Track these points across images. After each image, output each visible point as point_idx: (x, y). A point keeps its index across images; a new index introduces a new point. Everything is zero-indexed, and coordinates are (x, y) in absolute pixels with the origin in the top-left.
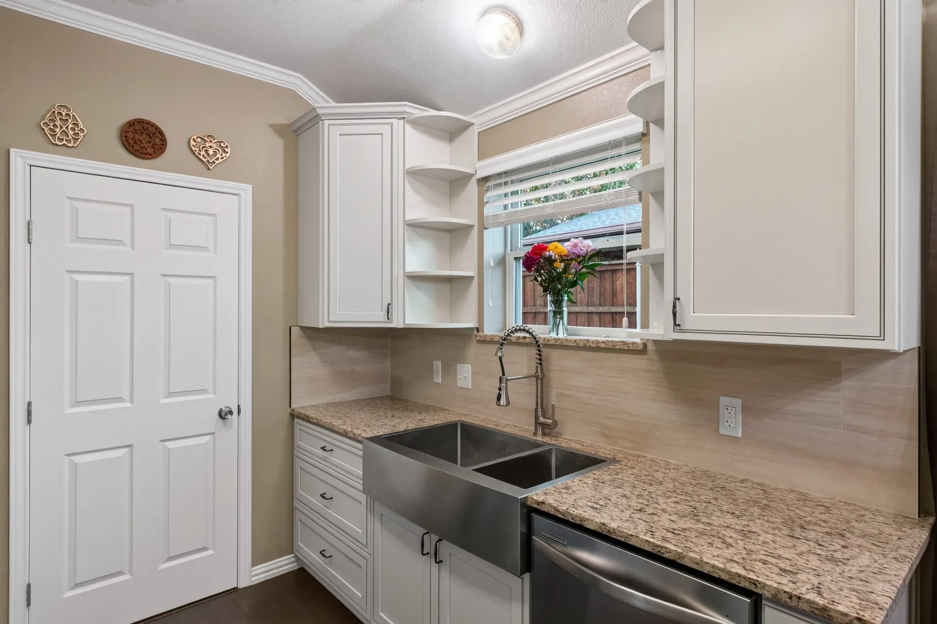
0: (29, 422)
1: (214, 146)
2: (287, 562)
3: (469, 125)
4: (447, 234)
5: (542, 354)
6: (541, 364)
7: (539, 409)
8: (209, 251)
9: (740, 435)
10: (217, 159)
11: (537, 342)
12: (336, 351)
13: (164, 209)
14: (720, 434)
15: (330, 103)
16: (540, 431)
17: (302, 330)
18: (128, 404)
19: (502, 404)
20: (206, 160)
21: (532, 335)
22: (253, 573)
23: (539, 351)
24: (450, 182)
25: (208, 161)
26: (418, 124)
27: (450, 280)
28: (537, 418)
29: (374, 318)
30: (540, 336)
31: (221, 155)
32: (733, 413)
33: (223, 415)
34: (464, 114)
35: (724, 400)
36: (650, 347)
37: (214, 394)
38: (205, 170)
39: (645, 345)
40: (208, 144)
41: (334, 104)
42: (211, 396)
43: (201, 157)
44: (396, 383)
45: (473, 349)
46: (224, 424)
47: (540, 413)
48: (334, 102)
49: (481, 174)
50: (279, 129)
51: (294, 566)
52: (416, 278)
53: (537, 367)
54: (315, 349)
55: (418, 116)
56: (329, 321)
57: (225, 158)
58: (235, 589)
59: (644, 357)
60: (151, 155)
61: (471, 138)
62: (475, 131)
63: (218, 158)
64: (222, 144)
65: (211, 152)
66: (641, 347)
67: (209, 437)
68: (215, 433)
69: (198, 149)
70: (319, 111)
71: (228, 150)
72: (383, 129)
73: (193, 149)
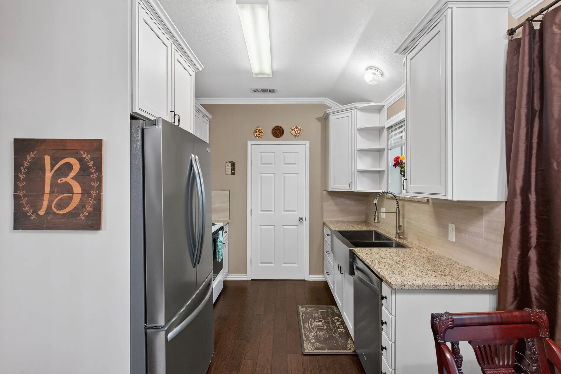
0: (251, 215)
1: (298, 130)
2: (323, 277)
3: (384, 106)
4: (378, 153)
5: (399, 203)
6: (398, 207)
7: (398, 227)
8: (296, 164)
9: (454, 241)
10: (299, 134)
11: (396, 198)
13: (283, 152)
14: (448, 240)
15: (340, 106)
16: (398, 236)
17: (328, 193)
18: (273, 213)
19: (376, 222)
21: (393, 195)
22: (310, 277)
23: (397, 202)
24: (380, 130)
25: (296, 135)
26: (363, 110)
27: (379, 172)
28: (396, 230)
29: (345, 188)
30: (397, 195)
32: (452, 231)
33: (301, 219)
34: (380, 102)
35: (450, 225)
36: (430, 201)
38: (294, 137)
39: (428, 200)
40: (295, 130)
42: (297, 213)
43: (294, 134)
44: (367, 216)
45: (386, 202)
46: (301, 223)
47: (398, 228)
49: (387, 126)
50: (319, 119)
51: (324, 279)
52: (361, 172)
53: (397, 209)
54: (333, 200)
55: (361, 107)
56: (331, 189)
57: (301, 133)
58: (304, 280)
59: (428, 205)
60: (279, 136)
61: (384, 111)
62: (386, 107)
64: (300, 129)
65: (296, 132)
66: (426, 201)
67: (296, 226)
68: (297, 225)
69: (292, 132)
70: (328, 112)
71: (302, 130)
72: (349, 114)
73: (291, 132)
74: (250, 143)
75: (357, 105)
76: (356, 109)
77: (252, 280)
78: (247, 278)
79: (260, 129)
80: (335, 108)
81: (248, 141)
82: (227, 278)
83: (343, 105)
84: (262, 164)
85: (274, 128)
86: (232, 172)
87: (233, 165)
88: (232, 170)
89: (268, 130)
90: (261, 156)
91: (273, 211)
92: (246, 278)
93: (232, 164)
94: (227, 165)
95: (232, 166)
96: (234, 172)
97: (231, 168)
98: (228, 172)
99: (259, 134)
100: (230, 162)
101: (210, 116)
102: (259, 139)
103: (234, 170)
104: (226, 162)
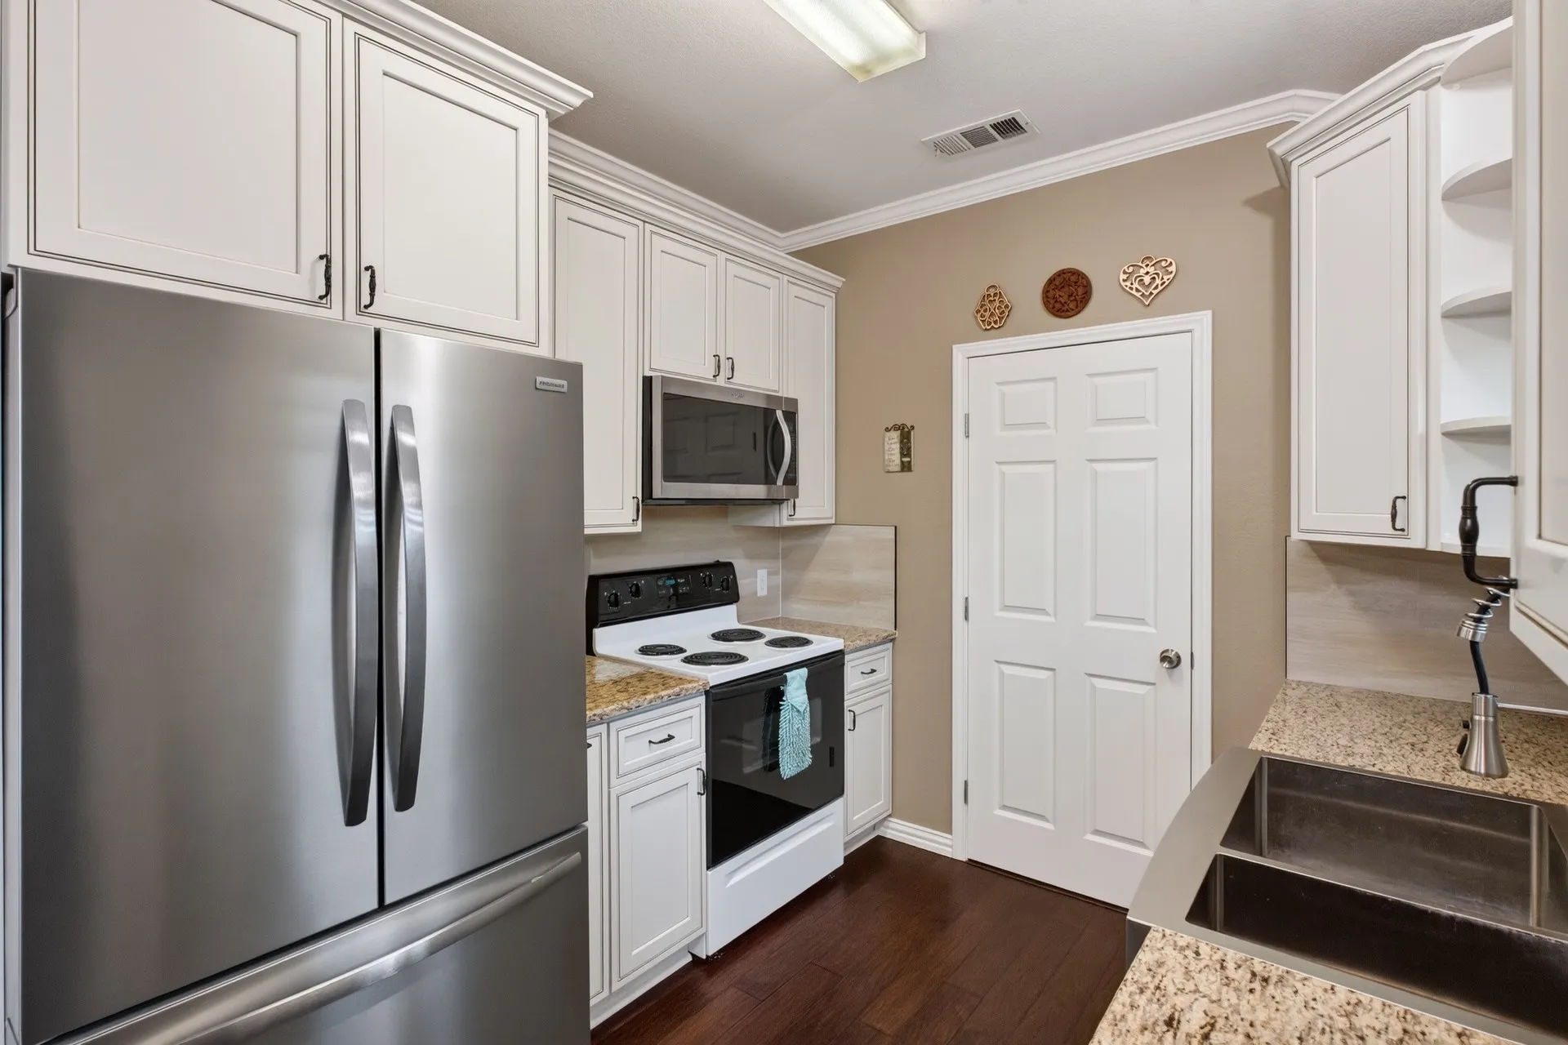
0: (966, 619)
1: (1152, 270)
8: (1148, 422)
10: (1156, 287)
12: (1393, 590)
13: (1089, 376)
17: (1311, 548)
18: (1051, 619)
20: (1141, 293)
25: (1143, 295)
29: (1372, 529)
31: (1163, 279)
33: (1171, 661)
37: (1156, 627)
38: (1139, 309)
40: (1143, 272)
41: (1341, 98)
42: (1152, 630)
43: (1134, 292)
46: (1172, 674)
48: (1337, 95)
50: (1261, 202)
54: (1339, 582)
57: (1167, 283)
60: (1073, 310)
63: (1158, 285)
64: (1163, 264)
65: (1147, 279)
67: (1149, 687)
68: (1154, 684)
69: (1128, 284)
70: (1279, 151)
71: (1173, 268)
72: (1394, 127)
73: (1123, 284)
74: (960, 352)
75: (1434, 59)
76: (1439, 79)
77: (972, 863)
78: (951, 847)
79: (995, 295)
80: (1311, 118)
81: (954, 346)
82: (889, 831)
83: (1344, 91)
84: (1007, 426)
85: (1051, 281)
86: (902, 462)
87: (905, 435)
88: (903, 455)
89: (1027, 294)
90: (1003, 395)
91: (1050, 611)
92: (950, 850)
93: (902, 434)
94: (886, 439)
95: (901, 442)
96: (910, 462)
97: (901, 448)
98: (890, 460)
99: (992, 314)
100: (896, 428)
101: (837, 281)
102: (993, 331)
103: (908, 455)
104: (887, 430)
